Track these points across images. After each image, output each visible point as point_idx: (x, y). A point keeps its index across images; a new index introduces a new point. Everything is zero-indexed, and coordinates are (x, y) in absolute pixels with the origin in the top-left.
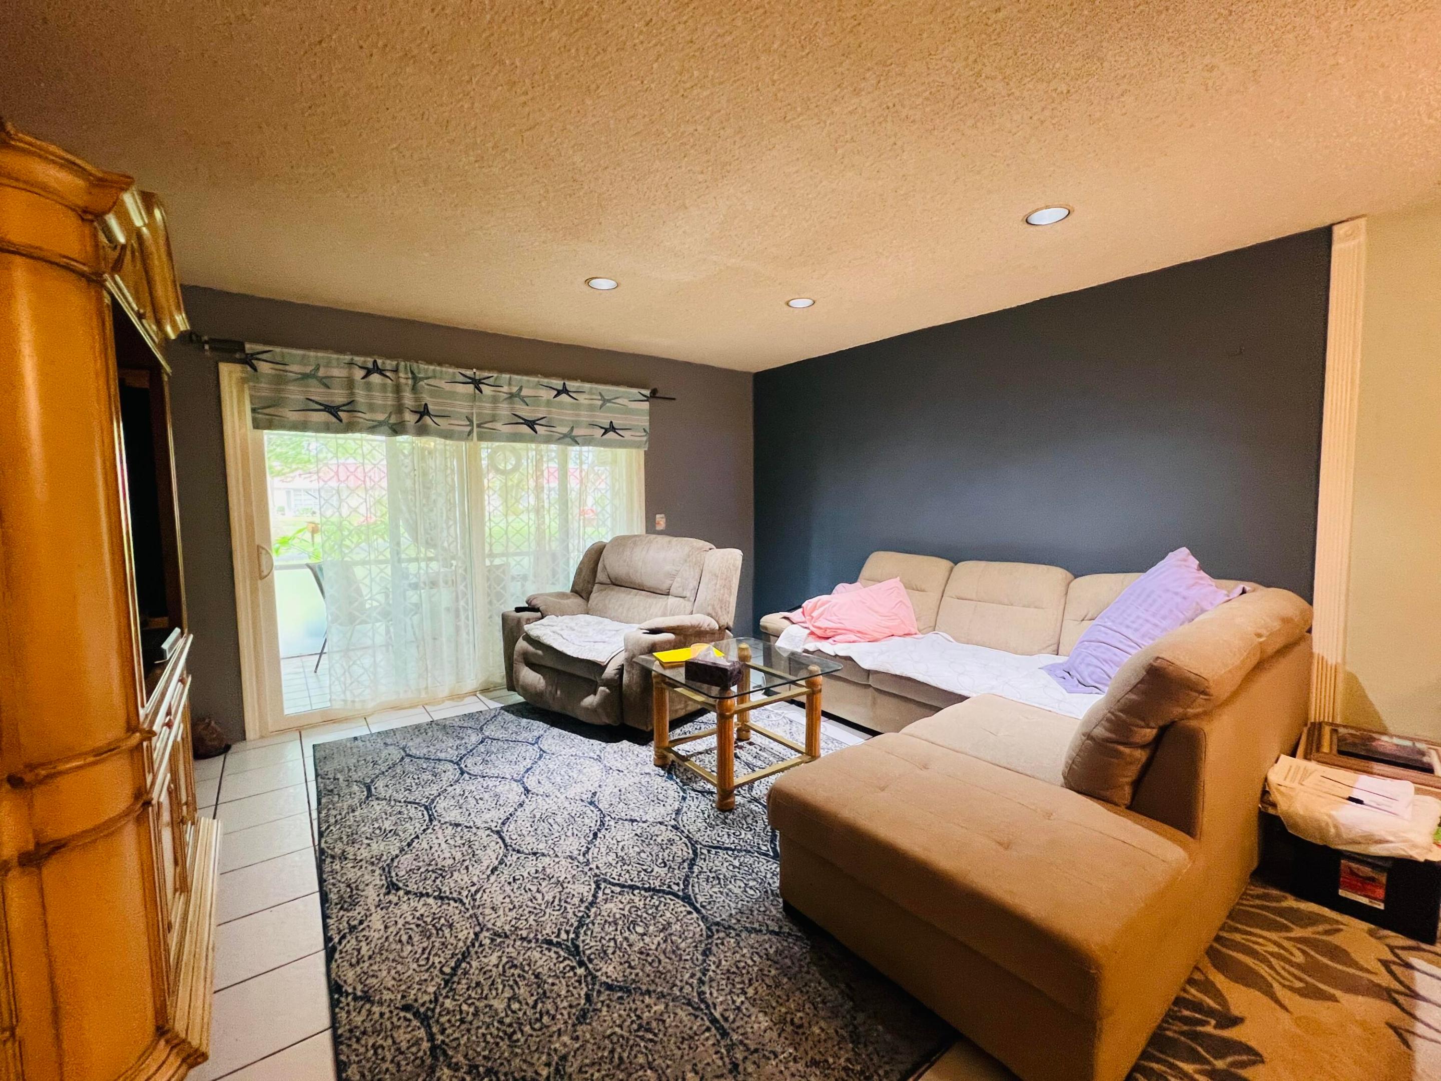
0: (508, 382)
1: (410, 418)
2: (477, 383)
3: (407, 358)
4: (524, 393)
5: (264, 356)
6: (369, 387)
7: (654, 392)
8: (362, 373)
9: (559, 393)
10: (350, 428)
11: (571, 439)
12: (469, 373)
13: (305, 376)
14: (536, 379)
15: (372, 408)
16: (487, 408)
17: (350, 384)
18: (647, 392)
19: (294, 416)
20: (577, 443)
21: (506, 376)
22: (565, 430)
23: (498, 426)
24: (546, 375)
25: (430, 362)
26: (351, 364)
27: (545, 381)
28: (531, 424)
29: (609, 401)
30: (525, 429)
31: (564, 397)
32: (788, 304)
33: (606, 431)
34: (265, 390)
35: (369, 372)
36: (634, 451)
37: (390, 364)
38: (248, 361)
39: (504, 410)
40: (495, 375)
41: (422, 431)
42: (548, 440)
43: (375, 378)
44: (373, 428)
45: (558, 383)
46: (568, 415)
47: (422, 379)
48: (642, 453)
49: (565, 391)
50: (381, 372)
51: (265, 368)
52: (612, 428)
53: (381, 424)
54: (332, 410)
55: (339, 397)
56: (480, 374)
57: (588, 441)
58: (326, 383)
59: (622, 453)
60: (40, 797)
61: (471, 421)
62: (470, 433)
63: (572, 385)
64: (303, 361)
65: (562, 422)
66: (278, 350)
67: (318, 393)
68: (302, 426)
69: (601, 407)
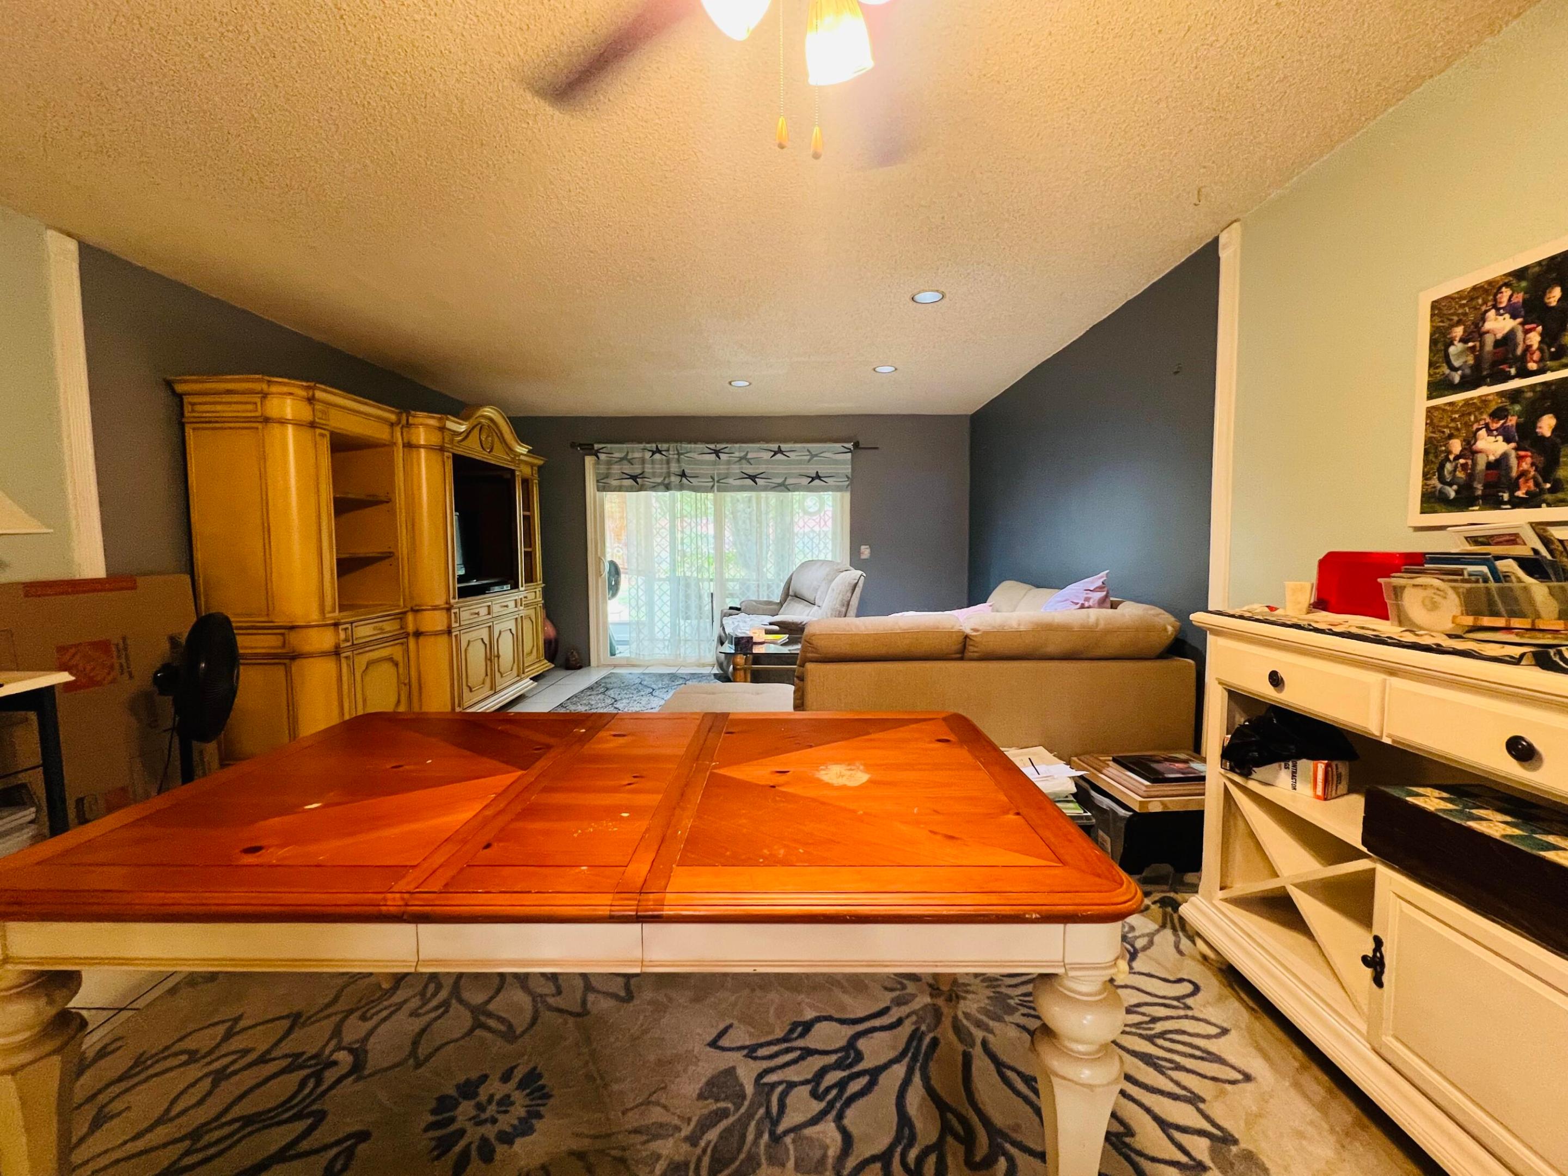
0: (738, 450)
1: (675, 480)
2: (717, 453)
3: (676, 441)
4: (749, 456)
5: (603, 450)
6: (653, 462)
7: (856, 445)
8: (650, 454)
9: (776, 453)
10: (641, 488)
11: (783, 487)
12: (712, 446)
13: (622, 459)
14: (758, 445)
15: (654, 475)
16: (722, 469)
17: (643, 461)
18: (850, 445)
19: (615, 483)
20: (789, 490)
21: (737, 445)
22: (780, 481)
23: (730, 481)
24: (767, 442)
25: (690, 443)
26: (644, 449)
27: (765, 446)
28: (753, 478)
29: (816, 455)
30: (749, 482)
31: (779, 456)
32: (874, 369)
33: (813, 479)
34: (603, 469)
35: (654, 453)
36: (838, 494)
37: (665, 446)
38: (596, 454)
39: (736, 469)
40: (729, 446)
41: (681, 487)
42: (765, 489)
43: (657, 456)
44: (654, 488)
45: (774, 446)
46: (781, 469)
47: (682, 454)
48: (847, 495)
49: (780, 451)
50: (659, 452)
51: (603, 457)
52: (818, 477)
53: (659, 484)
54: (634, 478)
55: (637, 470)
56: (720, 446)
57: (797, 488)
58: (631, 462)
59: (828, 496)
60: (419, 615)
61: (712, 478)
62: (713, 486)
63: (784, 447)
64: (620, 450)
65: (777, 475)
66: (609, 446)
67: (628, 469)
68: (620, 489)
69: (809, 460)
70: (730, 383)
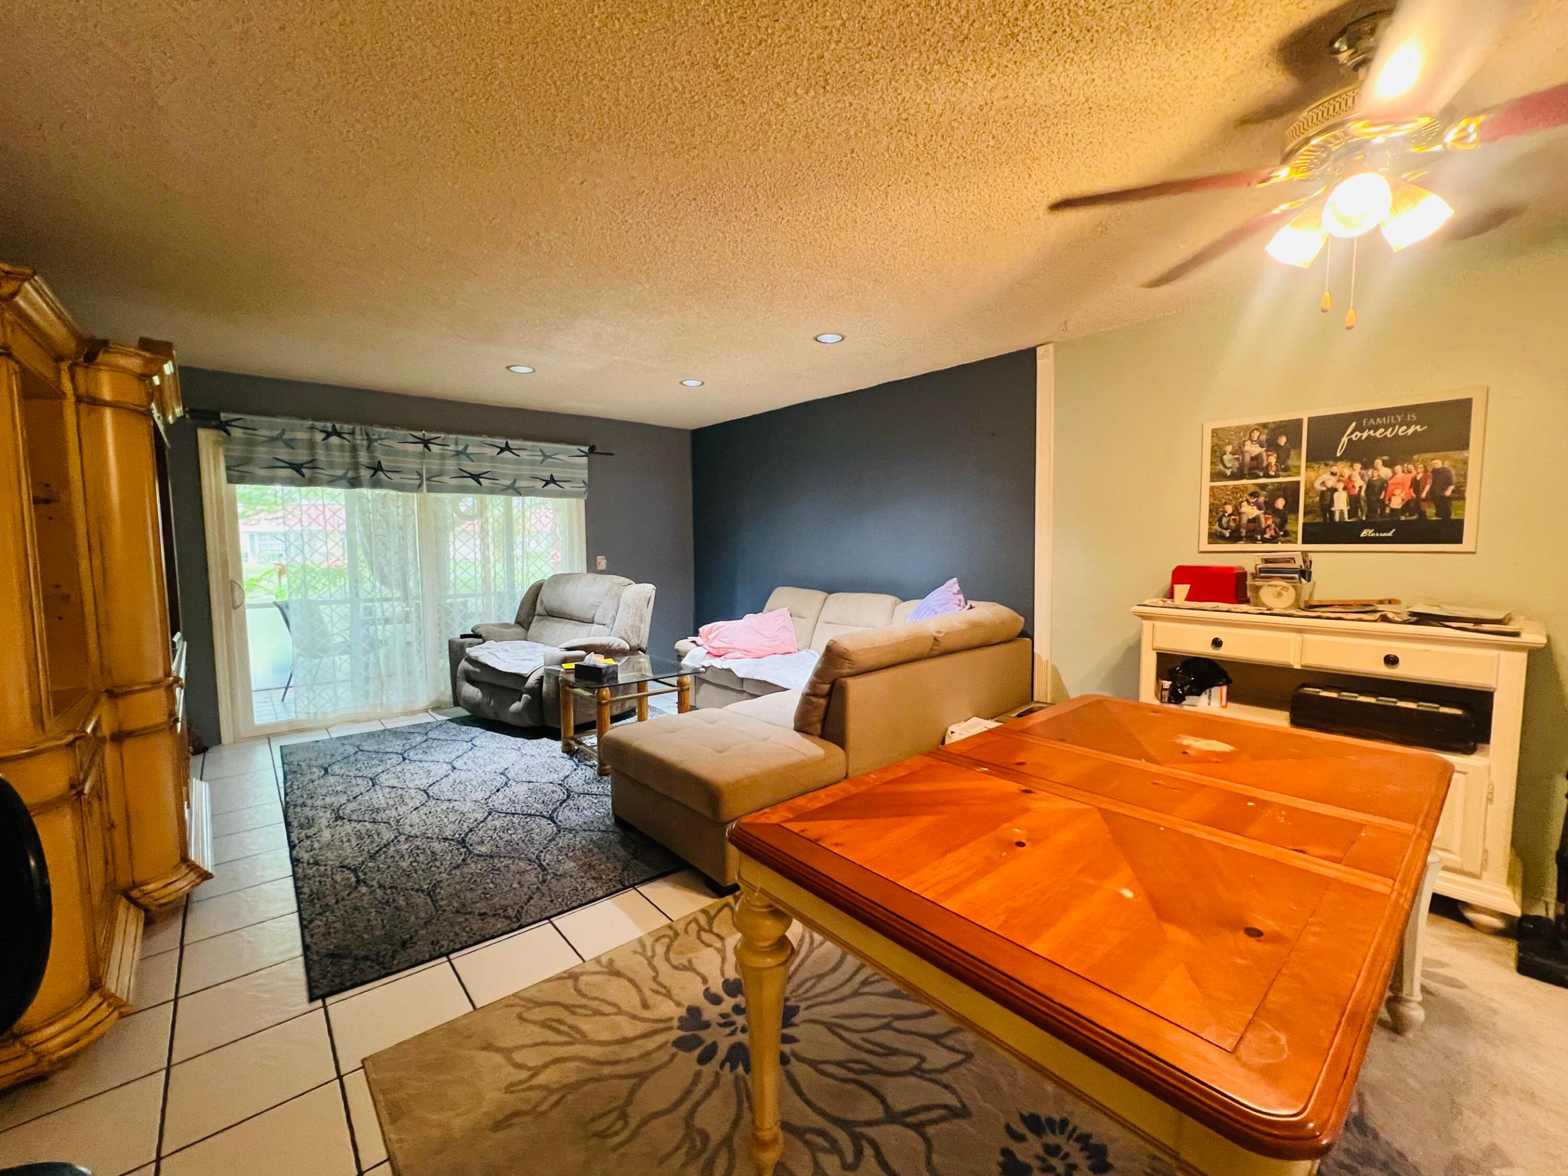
0: (454, 442)
1: (365, 473)
2: (426, 443)
3: (364, 423)
4: (470, 450)
5: (236, 423)
6: (328, 448)
7: (592, 449)
8: (322, 436)
9: (502, 450)
10: (312, 482)
11: (513, 490)
12: (418, 434)
13: (273, 440)
14: (481, 439)
15: (331, 465)
16: (435, 464)
17: (312, 445)
18: (586, 449)
19: (263, 473)
20: (520, 494)
21: (452, 437)
22: (509, 482)
23: (446, 479)
24: (491, 435)
25: (384, 426)
26: (312, 428)
27: (489, 440)
28: (476, 477)
29: (550, 457)
30: (471, 482)
31: (507, 454)
32: (681, 383)
33: (547, 483)
34: (238, 451)
35: (328, 435)
36: (574, 500)
37: (347, 427)
38: (223, 427)
39: (451, 465)
40: (443, 436)
41: (376, 484)
42: (492, 491)
43: (334, 440)
44: (332, 482)
45: (501, 442)
46: (511, 470)
47: (376, 440)
48: (582, 502)
49: (507, 448)
50: (339, 435)
51: (237, 433)
52: (552, 480)
53: (340, 478)
54: (297, 467)
55: (302, 456)
56: (428, 435)
57: (530, 492)
58: (290, 444)
59: (564, 501)
61: (421, 475)
62: (420, 485)
63: (513, 443)
64: (270, 428)
65: (505, 476)
66: (248, 417)
67: (283, 453)
68: (270, 481)
69: (542, 462)
70: (508, 368)
